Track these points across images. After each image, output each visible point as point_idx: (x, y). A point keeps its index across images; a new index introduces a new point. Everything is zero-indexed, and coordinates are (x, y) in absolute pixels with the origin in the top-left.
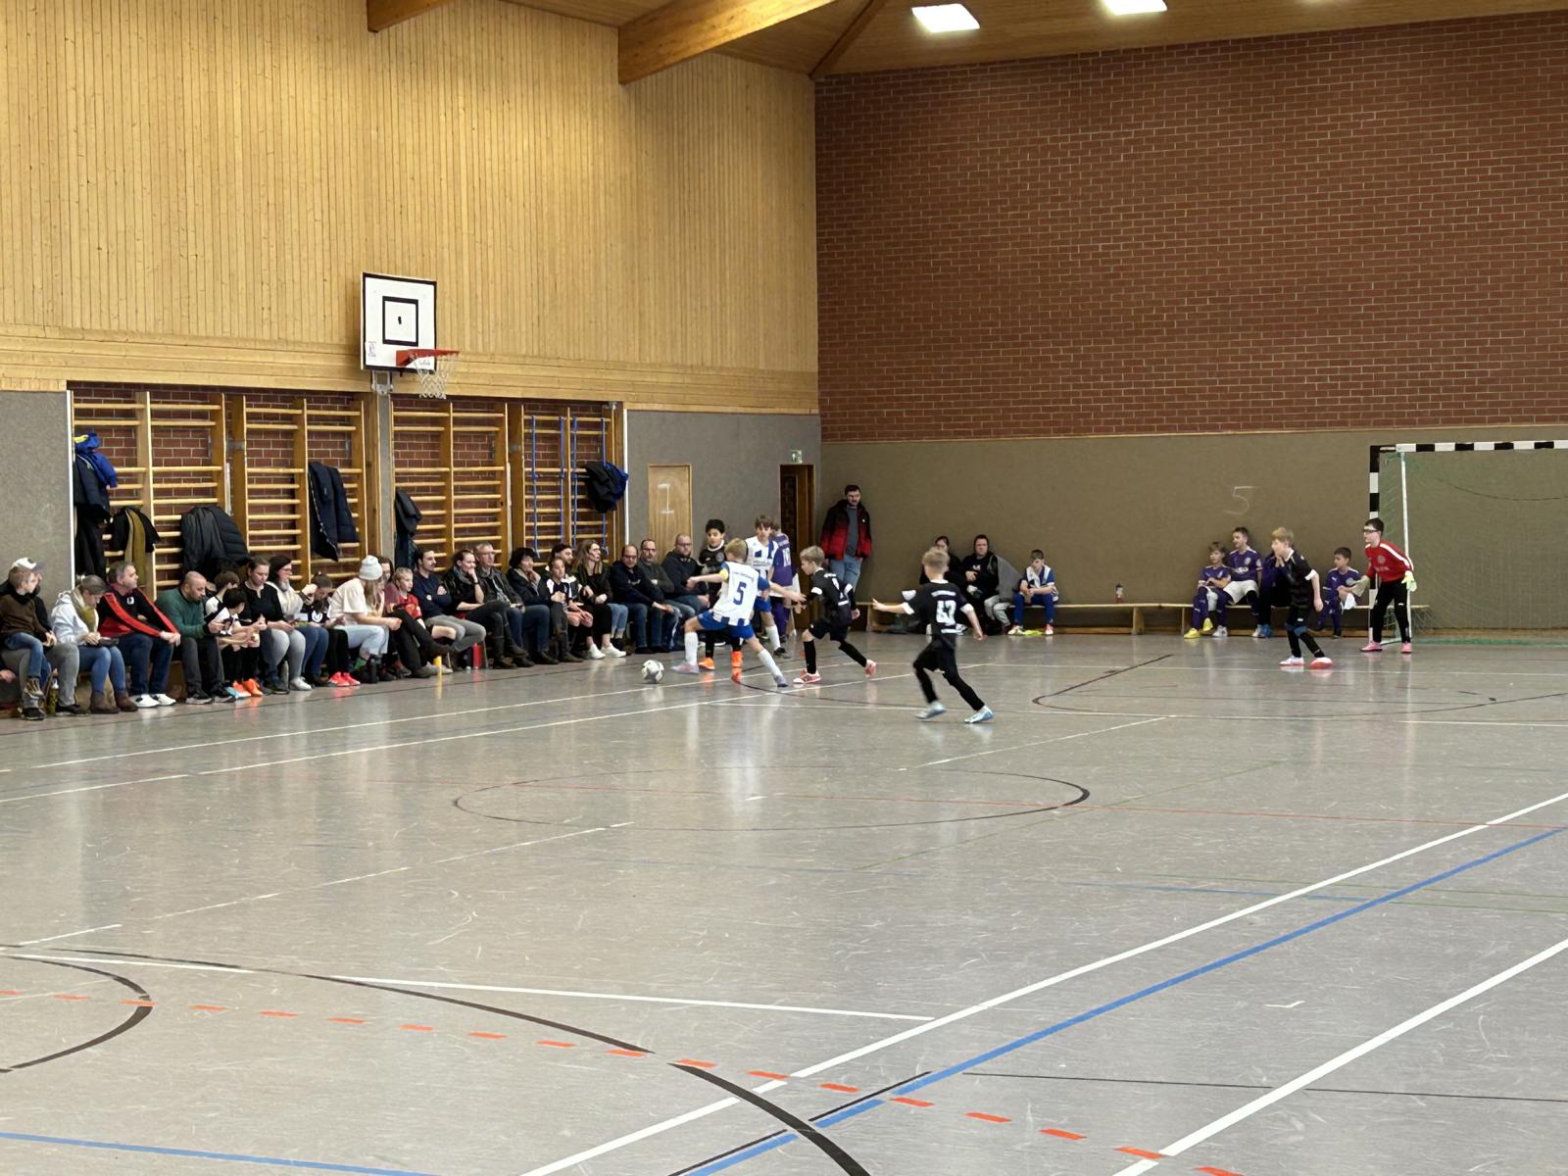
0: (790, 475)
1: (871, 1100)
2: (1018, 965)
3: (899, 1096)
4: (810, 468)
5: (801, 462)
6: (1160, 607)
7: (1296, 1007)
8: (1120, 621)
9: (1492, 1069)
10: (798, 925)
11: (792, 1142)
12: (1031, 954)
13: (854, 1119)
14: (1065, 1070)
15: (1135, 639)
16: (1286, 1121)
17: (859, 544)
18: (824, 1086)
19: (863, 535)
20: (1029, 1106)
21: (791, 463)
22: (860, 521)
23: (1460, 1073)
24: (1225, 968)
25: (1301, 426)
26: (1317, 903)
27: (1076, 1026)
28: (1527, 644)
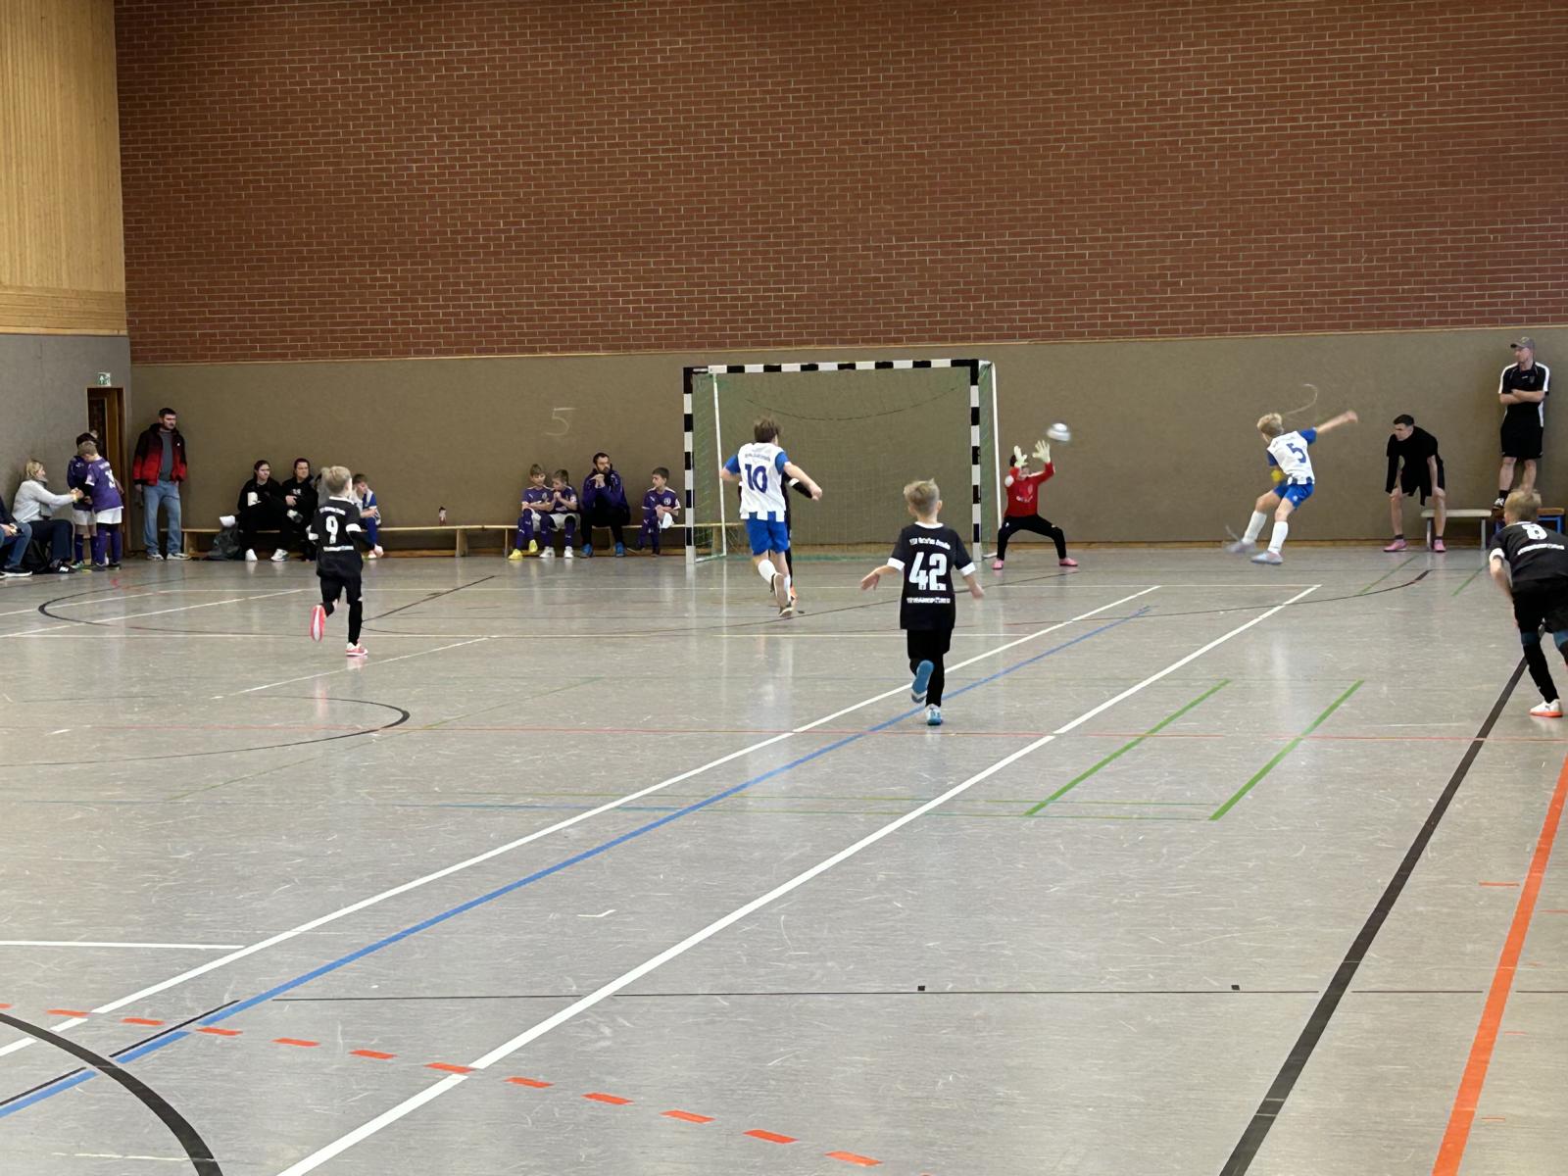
0: (98, 398)
1: (175, 1033)
2: (334, 888)
3: (204, 1027)
4: (120, 391)
5: (109, 385)
6: (483, 529)
7: (607, 916)
8: (443, 543)
9: (792, 966)
10: (103, 859)
11: (91, 1080)
12: (348, 877)
13: (157, 1053)
14: (378, 990)
15: (459, 561)
16: (594, 1028)
17: (175, 468)
18: (127, 1021)
19: (178, 459)
20: (340, 1028)
21: (99, 386)
22: (174, 445)
23: (762, 971)
24: (539, 881)
25: (617, 348)
26: (631, 815)
27: (391, 945)
28: (835, 558)
